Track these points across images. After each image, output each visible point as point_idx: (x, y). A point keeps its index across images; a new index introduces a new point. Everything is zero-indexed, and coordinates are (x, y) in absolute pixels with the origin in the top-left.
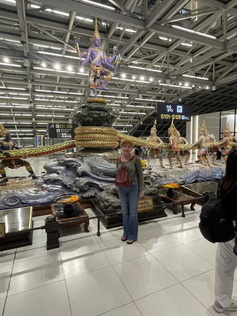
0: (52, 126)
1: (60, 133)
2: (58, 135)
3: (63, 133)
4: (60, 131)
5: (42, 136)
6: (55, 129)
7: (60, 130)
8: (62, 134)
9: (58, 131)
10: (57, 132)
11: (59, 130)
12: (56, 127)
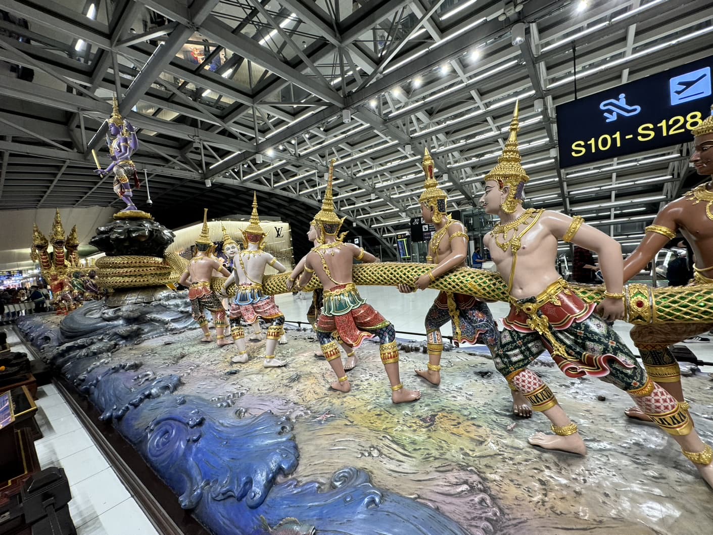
0: (416, 222)
1: (429, 231)
2: (425, 236)
3: (433, 231)
4: (429, 229)
5: (404, 239)
6: (421, 225)
7: (429, 227)
9: (426, 229)
10: (424, 230)
11: (426, 226)
12: (422, 222)
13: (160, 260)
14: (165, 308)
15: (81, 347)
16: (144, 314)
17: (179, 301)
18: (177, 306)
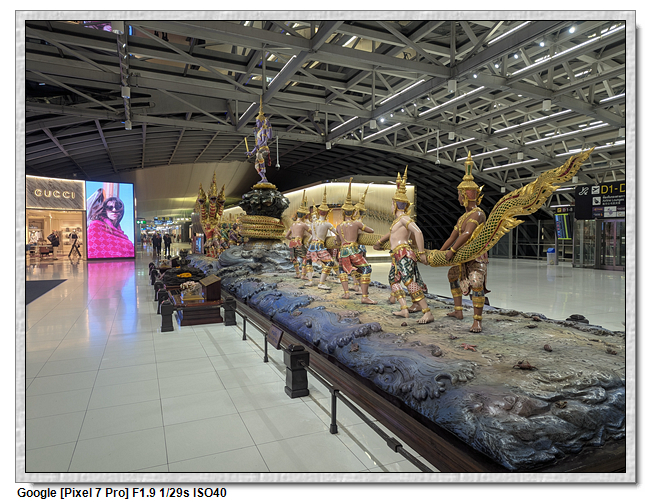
0: (584, 192)
2: (595, 212)
3: (607, 206)
4: (602, 202)
5: (565, 215)
6: (590, 196)
7: (602, 199)
8: (606, 209)
9: (597, 202)
10: (594, 204)
11: (599, 199)
12: (592, 193)
13: (278, 220)
14: (278, 255)
15: (231, 271)
16: (265, 257)
17: (286, 252)
18: (285, 255)
